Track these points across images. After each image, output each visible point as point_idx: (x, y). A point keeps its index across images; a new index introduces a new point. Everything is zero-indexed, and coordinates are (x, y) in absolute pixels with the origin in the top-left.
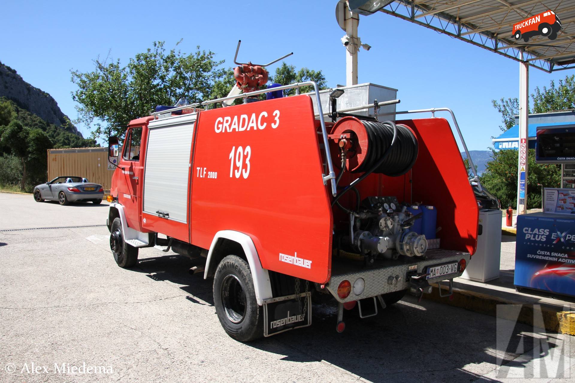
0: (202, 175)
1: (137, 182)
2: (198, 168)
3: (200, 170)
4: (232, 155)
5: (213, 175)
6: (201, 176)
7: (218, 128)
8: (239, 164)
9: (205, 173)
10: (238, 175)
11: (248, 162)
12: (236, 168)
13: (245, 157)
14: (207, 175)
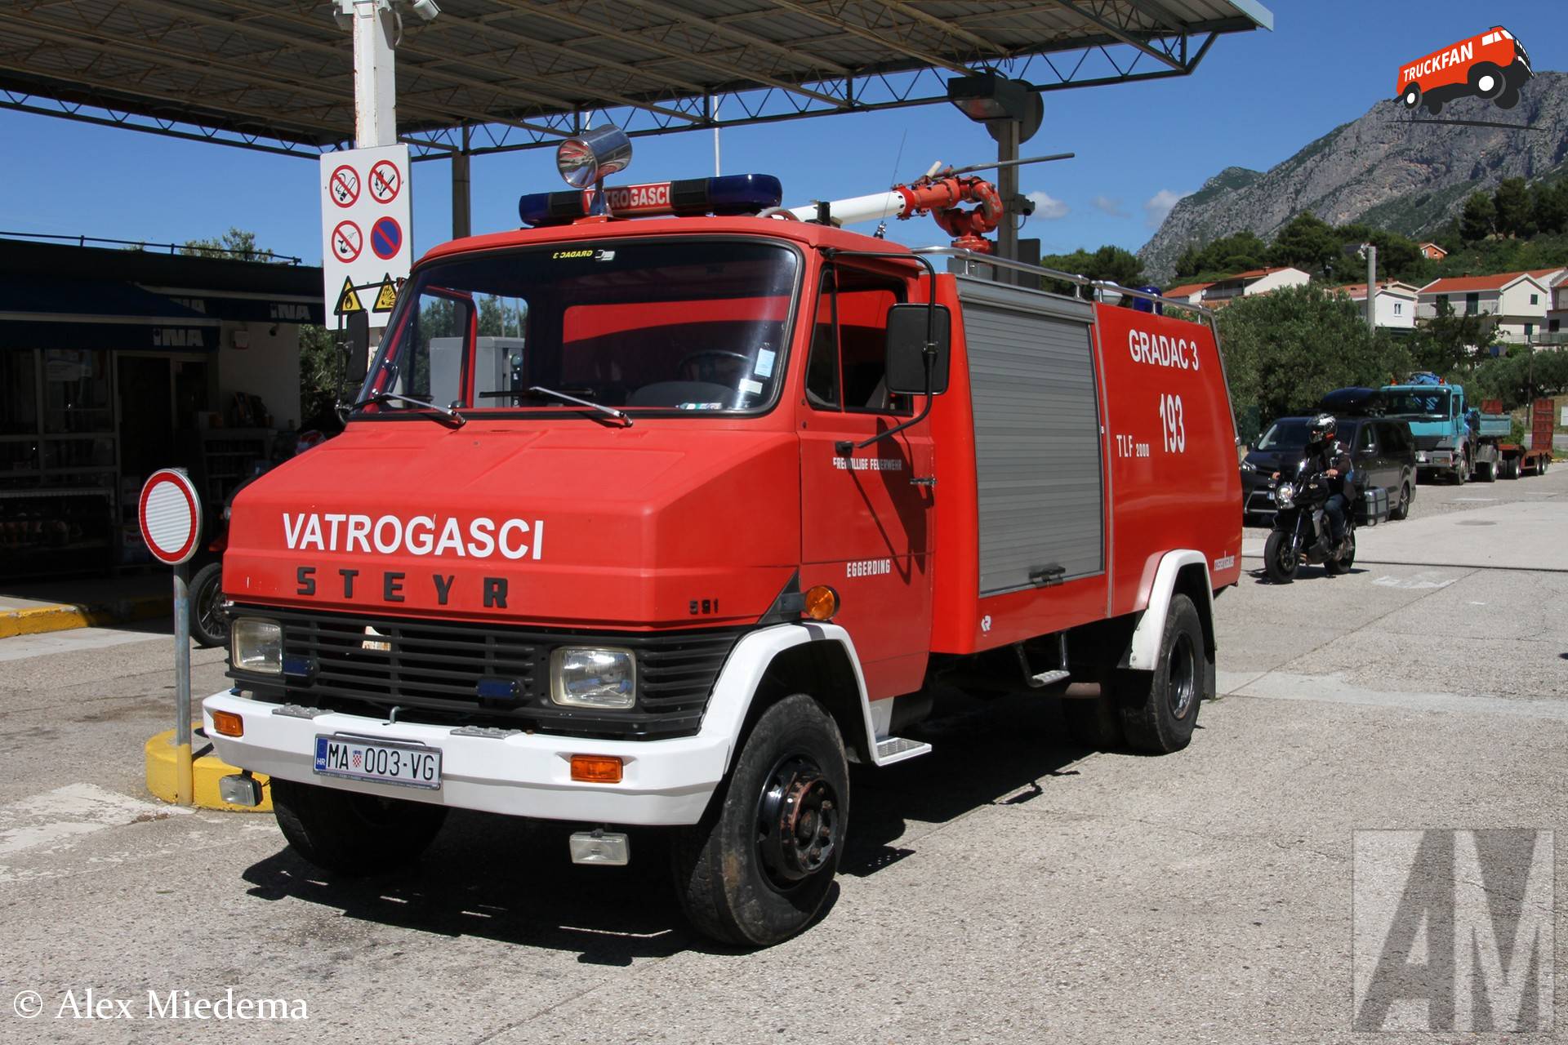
0: (1128, 452)
1: (924, 496)
2: (1119, 437)
3: (1122, 440)
4: (1162, 409)
5: (1143, 450)
6: (1126, 455)
7: (1136, 353)
8: (1173, 427)
9: (1131, 446)
10: (1173, 449)
11: (1181, 424)
12: (1170, 434)
13: (1177, 414)
14: (1134, 450)
